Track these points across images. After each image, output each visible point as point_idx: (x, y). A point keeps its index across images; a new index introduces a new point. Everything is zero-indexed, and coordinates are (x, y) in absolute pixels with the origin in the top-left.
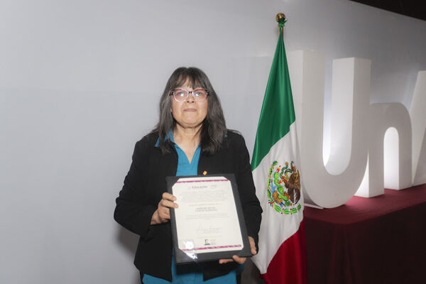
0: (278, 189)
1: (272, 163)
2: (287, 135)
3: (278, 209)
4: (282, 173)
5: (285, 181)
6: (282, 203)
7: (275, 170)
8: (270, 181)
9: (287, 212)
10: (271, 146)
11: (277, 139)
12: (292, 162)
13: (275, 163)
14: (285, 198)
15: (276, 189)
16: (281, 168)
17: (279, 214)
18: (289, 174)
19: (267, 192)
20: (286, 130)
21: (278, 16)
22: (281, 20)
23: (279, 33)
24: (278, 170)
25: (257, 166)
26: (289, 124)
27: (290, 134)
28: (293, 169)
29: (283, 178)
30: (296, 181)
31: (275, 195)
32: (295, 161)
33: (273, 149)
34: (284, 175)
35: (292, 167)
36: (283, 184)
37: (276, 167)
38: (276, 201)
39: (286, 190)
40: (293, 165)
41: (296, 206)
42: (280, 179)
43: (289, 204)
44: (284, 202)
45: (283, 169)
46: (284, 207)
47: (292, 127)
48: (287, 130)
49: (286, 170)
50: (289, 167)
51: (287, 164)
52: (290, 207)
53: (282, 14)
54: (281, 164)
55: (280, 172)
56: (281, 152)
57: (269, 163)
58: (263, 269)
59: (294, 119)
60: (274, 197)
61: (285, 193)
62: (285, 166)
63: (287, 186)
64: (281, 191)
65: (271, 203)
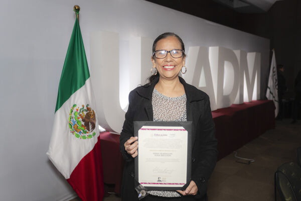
1: (72, 106)
2: (84, 86)
3: (78, 136)
4: (80, 112)
5: (82, 117)
6: (81, 132)
7: (75, 110)
8: (72, 118)
9: (84, 138)
10: (71, 94)
11: (76, 90)
12: (87, 105)
13: (74, 105)
14: (83, 128)
15: (76, 123)
16: (79, 109)
17: (78, 139)
18: (85, 113)
21: (75, 7)
22: (77, 10)
23: (76, 19)
24: (77, 110)
25: (60, 107)
26: (85, 80)
27: (86, 87)
28: (88, 109)
29: (80, 115)
30: (91, 117)
31: (76, 127)
32: (90, 104)
33: (72, 96)
34: (81, 113)
36: (81, 119)
37: (75, 108)
38: (77, 131)
39: (83, 123)
40: (89, 107)
41: (91, 134)
42: (78, 116)
43: (86, 132)
44: (82, 131)
45: (80, 110)
46: (82, 134)
47: (88, 81)
48: (84, 83)
49: (82, 110)
50: (85, 108)
51: (83, 106)
52: (87, 134)
53: (78, 6)
54: (79, 106)
55: (79, 111)
56: (79, 99)
57: (70, 106)
58: (67, 176)
59: (89, 76)
60: (74, 128)
61: (82, 125)
62: (82, 107)
63: (83, 120)
64: (80, 124)
65: (73, 132)
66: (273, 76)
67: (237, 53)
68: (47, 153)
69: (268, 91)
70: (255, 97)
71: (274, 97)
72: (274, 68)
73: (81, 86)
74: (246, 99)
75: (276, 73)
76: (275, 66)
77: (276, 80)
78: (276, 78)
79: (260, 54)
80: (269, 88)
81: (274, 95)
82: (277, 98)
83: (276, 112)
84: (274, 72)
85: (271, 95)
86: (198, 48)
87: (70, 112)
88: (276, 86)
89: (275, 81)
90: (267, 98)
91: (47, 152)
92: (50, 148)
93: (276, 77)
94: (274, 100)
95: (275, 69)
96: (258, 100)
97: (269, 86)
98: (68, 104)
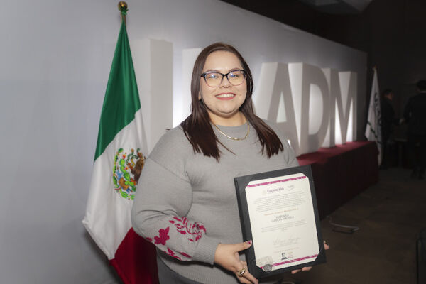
0: (124, 175)
1: (117, 150)
2: (133, 122)
3: (124, 195)
5: (131, 167)
6: (129, 189)
7: (120, 157)
8: (116, 168)
9: (133, 197)
10: (115, 133)
11: (122, 126)
12: (138, 149)
13: (120, 150)
14: (132, 184)
15: (122, 176)
16: (127, 155)
17: (126, 200)
18: (135, 161)
19: (112, 179)
20: (131, 118)
21: (120, 4)
22: (124, 9)
23: (121, 21)
24: (124, 157)
25: (101, 153)
26: (134, 112)
27: (135, 122)
28: (139, 155)
29: (129, 164)
31: (122, 181)
32: (141, 147)
33: (118, 136)
34: (129, 161)
35: (138, 154)
36: (129, 170)
37: (121, 154)
38: (123, 188)
39: (132, 176)
40: (140, 152)
42: (126, 165)
44: (131, 188)
45: (129, 156)
46: (130, 193)
47: (137, 114)
48: (133, 117)
49: (131, 156)
50: (135, 154)
51: (133, 151)
53: (124, 3)
54: (127, 151)
55: (126, 158)
56: (126, 140)
57: (115, 150)
58: (111, 254)
59: (139, 107)
60: (120, 184)
61: (131, 179)
62: (131, 153)
63: (133, 172)
64: (128, 178)
65: (118, 190)
66: (375, 105)
67: (327, 72)
68: (84, 222)
69: (368, 127)
70: (350, 137)
71: (376, 137)
72: (376, 94)
73: (129, 122)
74: (338, 140)
75: (378, 102)
76: (377, 91)
77: (379, 112)
78: (379, 109)
79: (356, 74)
80: (370, 124)
81: (376, 133)
82: (380, 139)
83: (380, 158)
84: (376, 100)
85: (373, 135)
86: (276, 64)
87: (114, 159)
88: (379, 121)
89: (377, 114)
90: (366, 139)
91: (83, 219)
92: (88, 214)
93: (378, 107)
94: (376, 141)
95: (377, 97)
96: (354, 141)
97: (369, 120)
98: (112, 148)
